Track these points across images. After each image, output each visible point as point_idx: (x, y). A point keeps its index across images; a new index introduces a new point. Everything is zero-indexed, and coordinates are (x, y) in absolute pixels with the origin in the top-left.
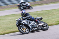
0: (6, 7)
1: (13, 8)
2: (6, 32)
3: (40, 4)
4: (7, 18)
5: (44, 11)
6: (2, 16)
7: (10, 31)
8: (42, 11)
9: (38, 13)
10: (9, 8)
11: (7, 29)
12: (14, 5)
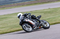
0: (12, 5)
1: (19, 6)
2: (12, 30)
3: (47, 1)
4: (13, 16)
5: (51, 9)
6: (8, 14)
7: (16, 29)
8: (49, 9)
9: (45, 11)
10: (16, 6)
11: (13, 27)
12: (20, 3)
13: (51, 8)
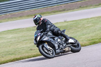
0: (3, 17)
5: (68, 22)
7: (10, 58)
8: (65, 21)
11: (5, 55)
13: (68, 20)
